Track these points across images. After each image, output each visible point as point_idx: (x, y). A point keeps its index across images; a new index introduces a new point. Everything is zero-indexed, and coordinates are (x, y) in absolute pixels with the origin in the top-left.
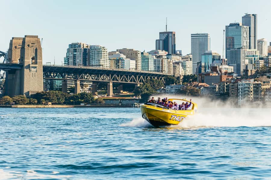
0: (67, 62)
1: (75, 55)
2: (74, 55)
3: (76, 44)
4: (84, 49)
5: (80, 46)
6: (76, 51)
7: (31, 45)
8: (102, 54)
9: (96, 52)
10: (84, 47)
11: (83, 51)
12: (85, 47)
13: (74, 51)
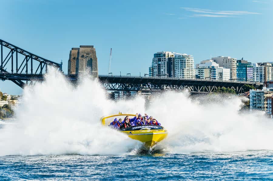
0: (152, 72)
1: (160, 64)
2: (158, 64)
3: (161, 53)
4: (169, 58)
5: (164, 55)
6: (160, 61)
7: (85, 55)
8: (186, 63)
9: (179, 61)
10: (168, 56)
11: (167, 60)
12: (170, 57)
13: (158, 61)
